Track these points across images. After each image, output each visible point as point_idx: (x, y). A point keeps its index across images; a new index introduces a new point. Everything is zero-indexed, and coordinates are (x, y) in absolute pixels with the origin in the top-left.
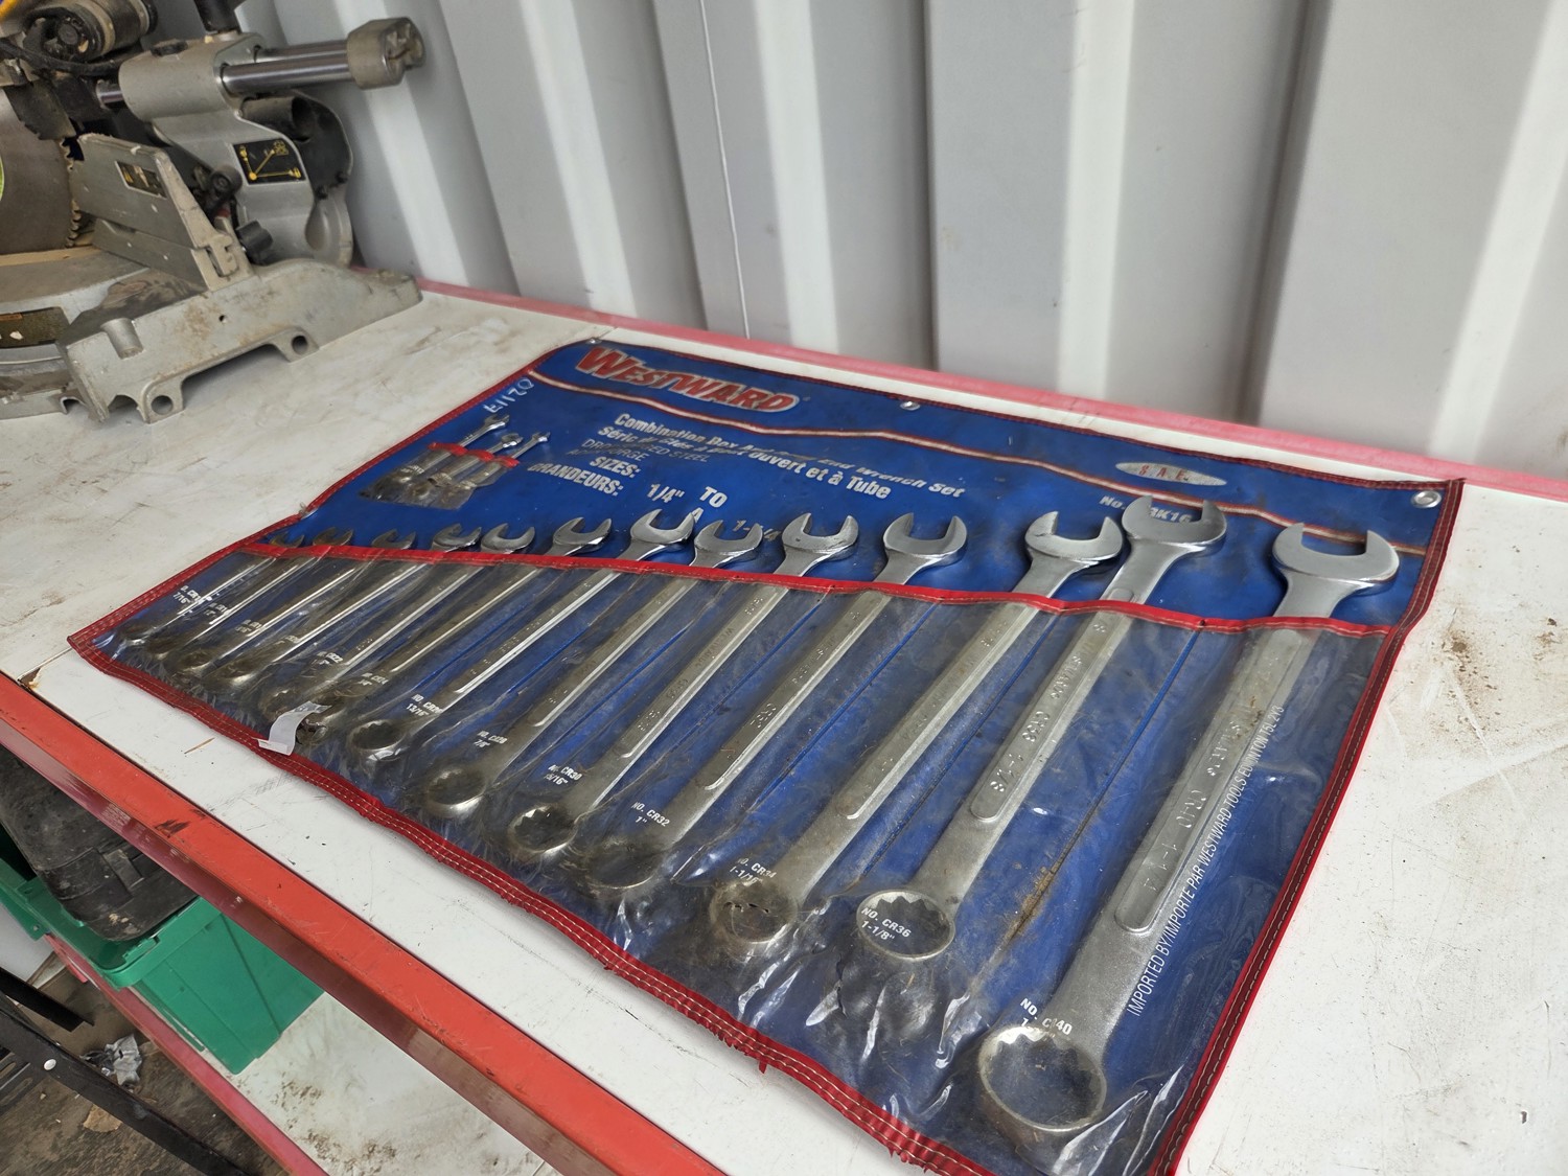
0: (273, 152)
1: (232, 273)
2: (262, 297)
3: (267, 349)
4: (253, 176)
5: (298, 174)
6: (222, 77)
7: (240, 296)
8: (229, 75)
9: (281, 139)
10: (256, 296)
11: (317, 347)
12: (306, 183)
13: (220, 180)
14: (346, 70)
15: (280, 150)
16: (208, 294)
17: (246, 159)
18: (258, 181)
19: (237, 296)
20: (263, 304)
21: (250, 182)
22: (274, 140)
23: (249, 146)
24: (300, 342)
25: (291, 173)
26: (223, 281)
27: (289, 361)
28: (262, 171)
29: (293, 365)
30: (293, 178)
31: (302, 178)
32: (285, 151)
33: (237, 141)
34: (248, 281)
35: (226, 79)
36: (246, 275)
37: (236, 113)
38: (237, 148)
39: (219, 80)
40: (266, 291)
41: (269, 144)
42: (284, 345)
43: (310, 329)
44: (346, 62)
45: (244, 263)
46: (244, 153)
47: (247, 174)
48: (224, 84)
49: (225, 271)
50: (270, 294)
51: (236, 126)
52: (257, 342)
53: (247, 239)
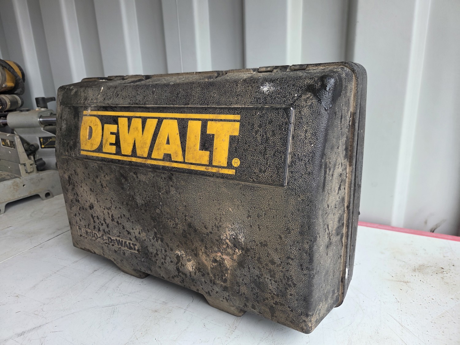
1: (31, 172)
2: (39, 180)
3: (37, 196)
4: (43, 146)
6: (40, 118)
8: (42, 118)
9: (54, 136)
10: (37, 179)
11: (53, 196)
13: (32, 147)
15: (54, 140)
16: (21, 178)
17: (42, 142)
18: (44, 148)
19: (31, 179)
20: (38, 182)
21: (42, 148)
22: (52, 137)
23: (44, 138)
24: (48, 195)
26: (27, 174)
27: (43, 200)
28: (46, 145)
29: (45, 201)
33: (40, 136)
34: (35, 175)
35: (41, 120)
36: (35, 173)
37: (42, 129)
38: (40, 138)
39: (39, 120)
40: (41, 178)
41: (50, 138)
42: (42, 195)
43: (51, 191)
45: (35, 170)
46: (42, 140)
47: (41, 145)
48: (40, 121)
49: (29, 171)
50: (42, 179)
51: (41, 132)
52: (33, 193)
53: (38, 163)
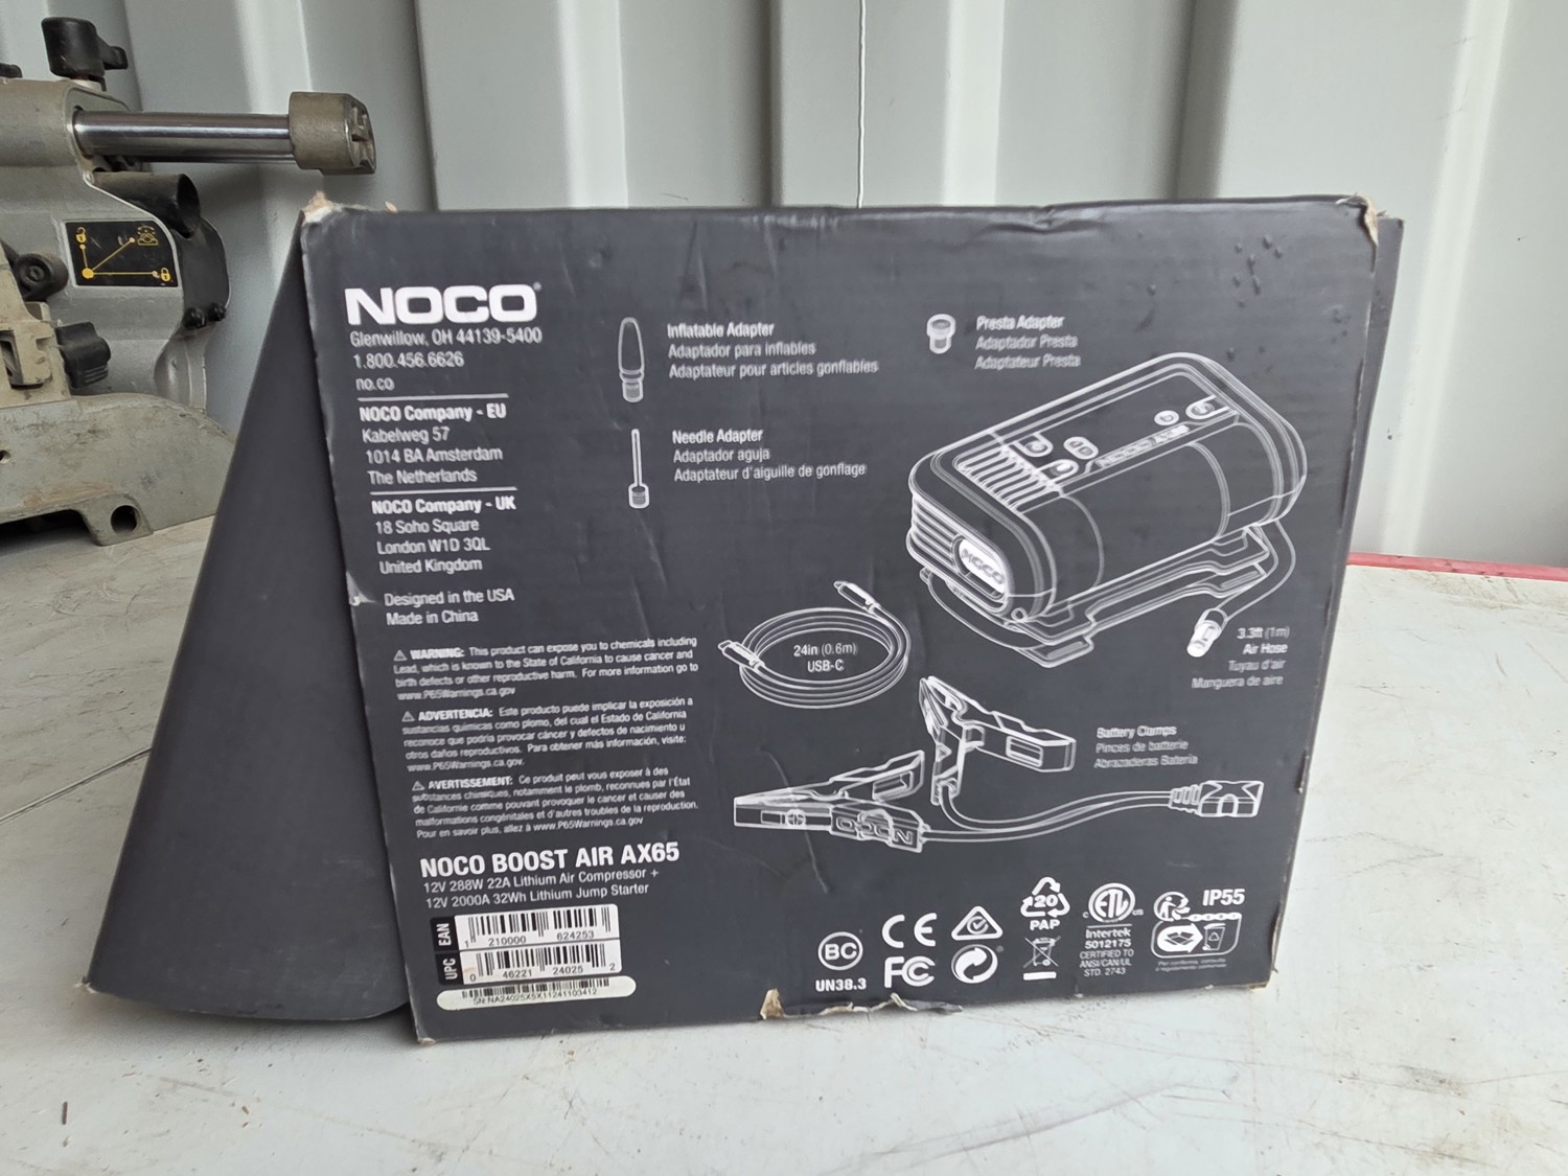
0: (132, 240)
1: (38, 386)
2: (78, 435)
3: (66, 525)
4: (88, 273)
5: (166, 277)
6: (74, 123)
7: (42, 426)
8: (84, 123)
9: (152, 223)
10: (68, 431)
11: (151, 531)
12: (178, 291)
13: (32, 268)
14: (286, 137)
15: (148, 239)
17: (83, 247)
18: (96, 281)
19: (37, 425)
20: (77, 445)
21: (81, 281)
22: (139, 223)
23: (93, 228)
24: (125, 518)
25: (155, 274)
26: (19, 396)
27: (99, 544)
28: (106, 268)
29: (110, 551)
30: (157, 283)
31: (173, 283)
32: (154, 241)
33: (76, 218)
34: (57, 404)
35: (80, 128)
36: (59, 397)
37: (87, 176)
38: (72, 229)
39: (70, 127)
40: (88, 427)
41: (131, 228)
42: (99, 519)
43: (143, 503)
44: (287, 127)
45: (60, 379)
46: (82, 238)
47: (78, 269)
48: (75, 132)
49: (29, 379)
50: (93, 432)
51: (80, 193)
52: (54, 504)
53: (71, 345)
